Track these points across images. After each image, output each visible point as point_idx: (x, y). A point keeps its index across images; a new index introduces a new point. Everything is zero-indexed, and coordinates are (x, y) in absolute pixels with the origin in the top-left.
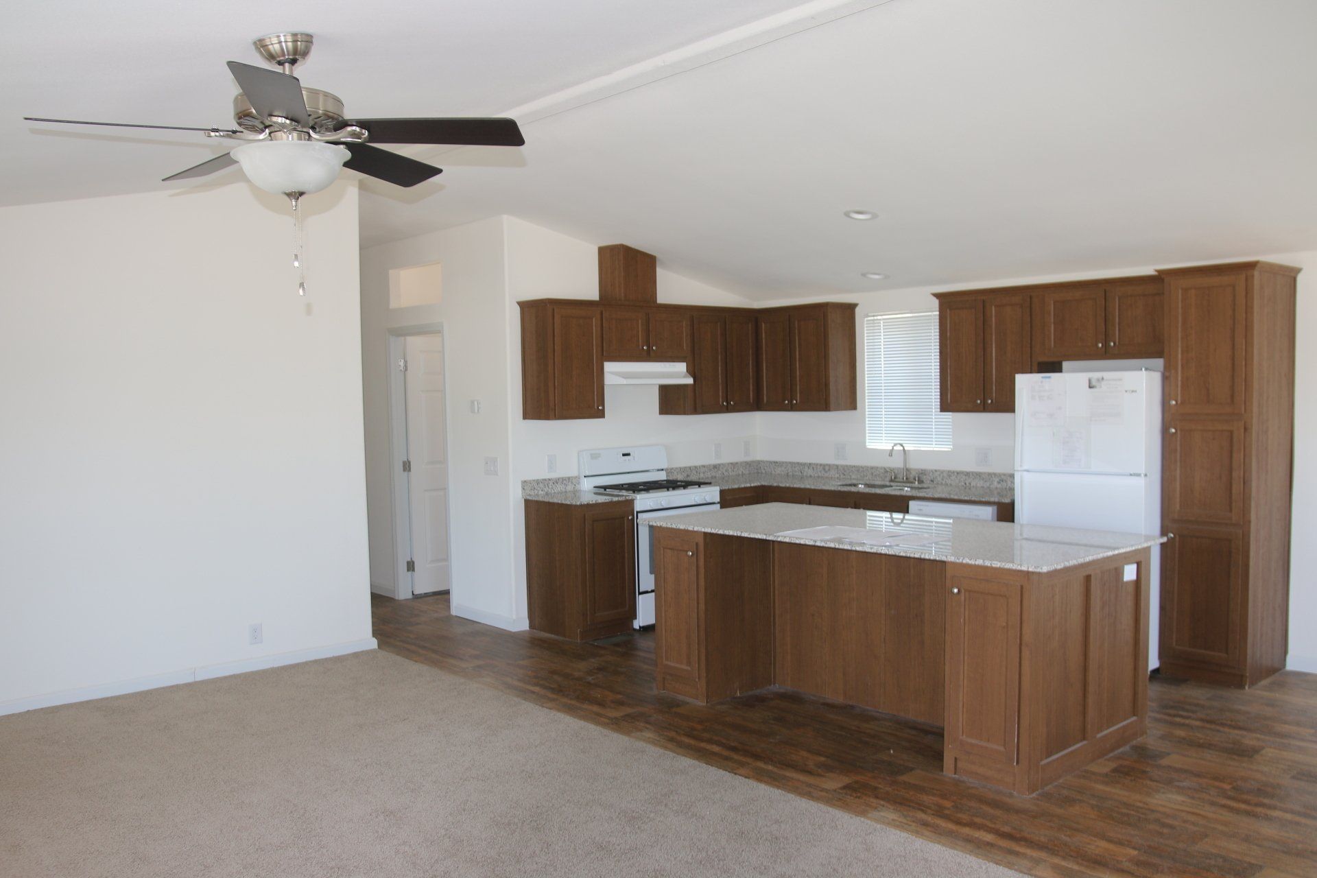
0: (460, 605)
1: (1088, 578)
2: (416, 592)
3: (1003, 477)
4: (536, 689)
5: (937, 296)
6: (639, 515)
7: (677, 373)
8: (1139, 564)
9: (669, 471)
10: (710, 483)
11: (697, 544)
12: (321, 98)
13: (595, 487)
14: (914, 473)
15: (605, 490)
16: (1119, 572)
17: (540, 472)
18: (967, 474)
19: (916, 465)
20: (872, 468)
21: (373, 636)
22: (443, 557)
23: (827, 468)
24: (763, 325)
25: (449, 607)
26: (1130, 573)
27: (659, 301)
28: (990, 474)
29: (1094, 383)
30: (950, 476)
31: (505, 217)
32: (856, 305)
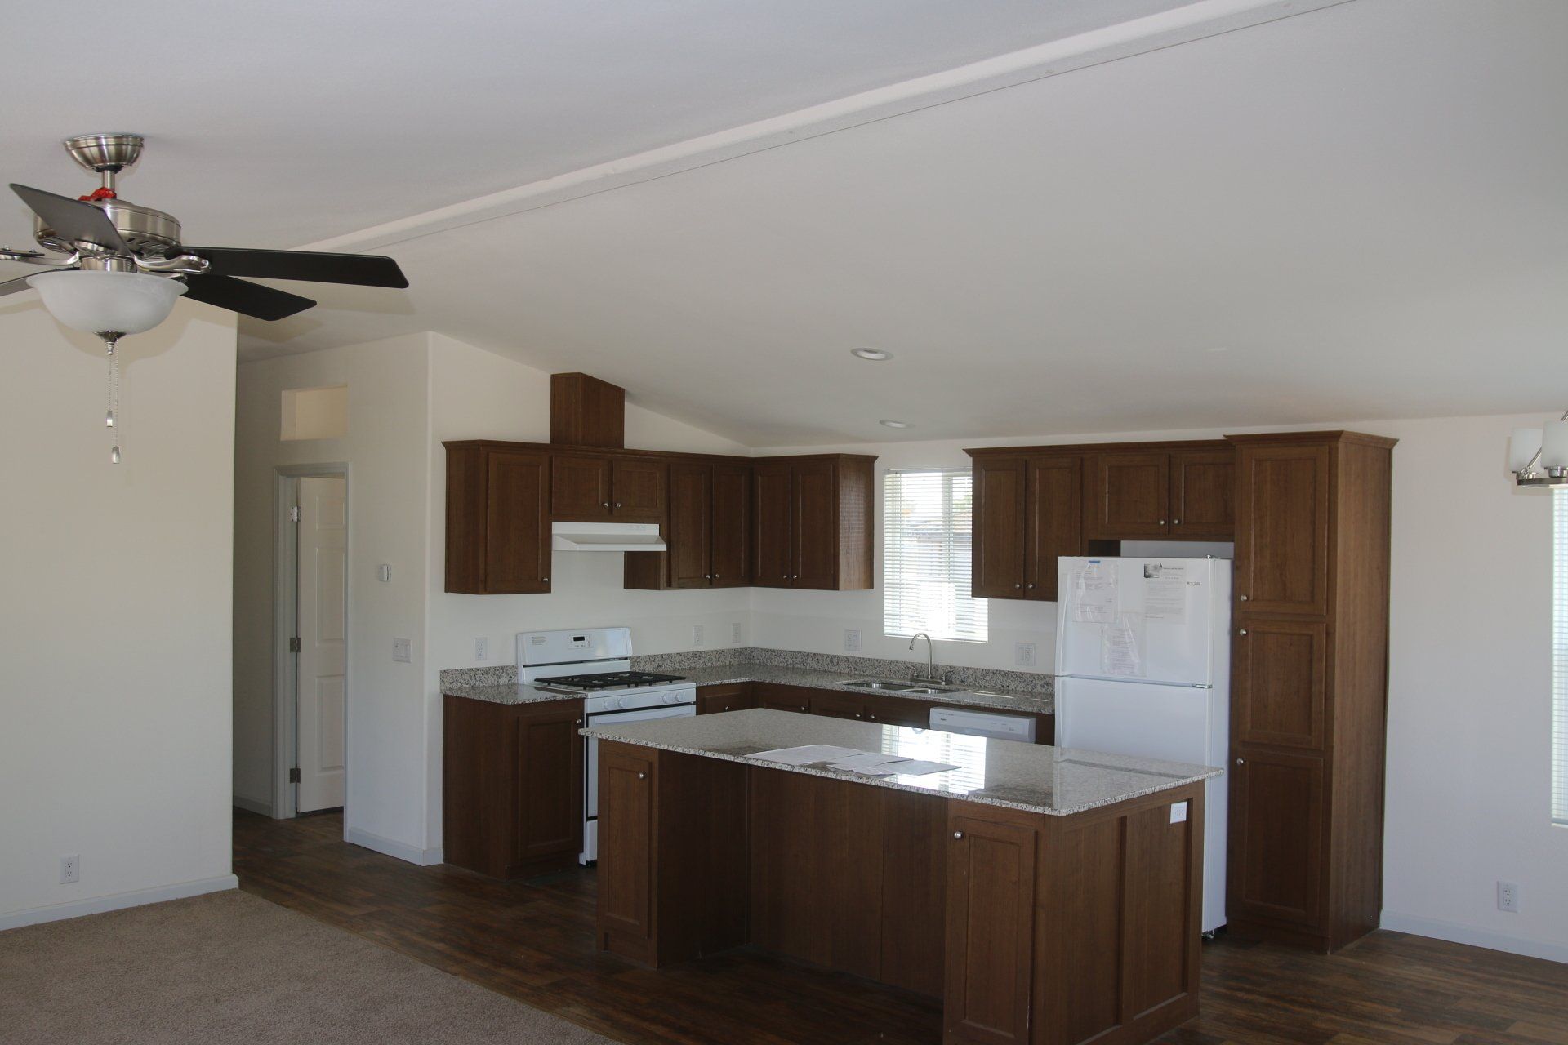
0: (358, 828)
1: (1123, 821)
2: (303, 808)
3: (1047, 679)
4: (440, 946)
5: (970, 452)
6: (590, 718)
7: (646, 536)
8: (1190, 803)
9: (634, 660)
10: (684, 678)
11: (651, 764)
12: (150, 218)
13: (536, 680)
14: (940, 671)
15: (549, 684)
16: (1166, 812)
17: (466, 659)
18: (1006, 674)
19: (943, 660)
20: (890, 662)
21: (234, 871)
22: (336, 767)
23: (835, 661)
24: (760, 478)
25: (341, 830)
26: (1178, 813)
27: (626, 446)
28: (1032, 676)
29: (1150, 572)
30: (984, 676)
31: (431, 334)
32: (876, 458)
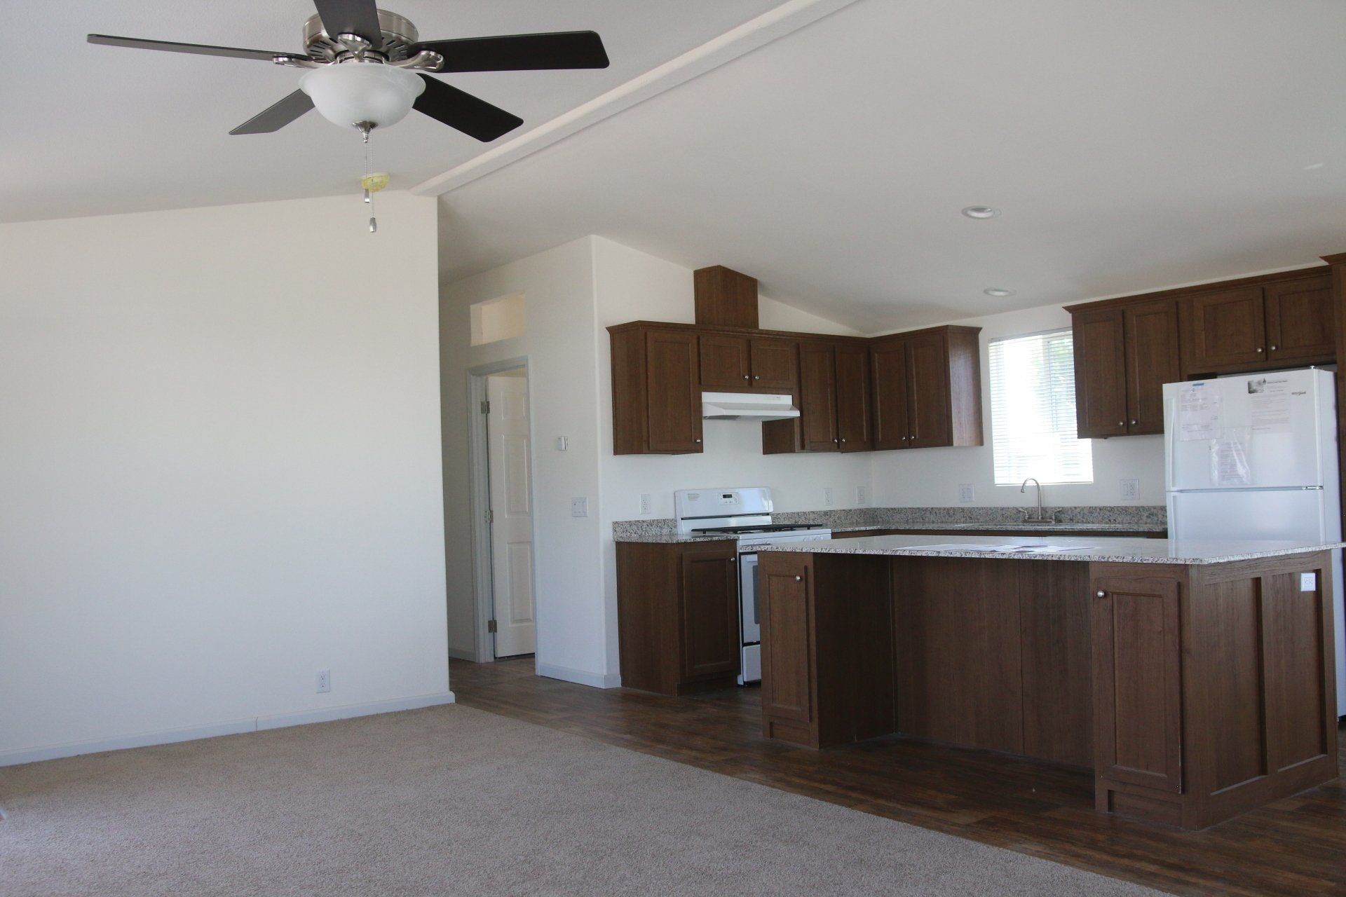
0: (547, 663)
2: (500, 655)
3: (1152, 510)
4: (628, 737)
5: (1068, 309)
6: (742, 557)
7: (781, 405)
8: (1318, 573)
9: (775, 516)
10: (821, 525)
11: (806, 568)
12: (395, 21)
13: (693, 530)
14: (1049, 513)
15: (704, 533)
16: (1294, 581)
17: (635, 513)
18: (1112, 509)
19: (1053, 502)
20: (1002, 509)
21: (451, 690)
22: (526, 619)
23: (951, 512)
24: (876, 355)
25: (535, 669)
26: (1308, 583)
27: (760, 328)
28: (1137, 508)
29: (1254, 387)
30: (1092, 513)
31: (593, 237)
32: (979, 329)
